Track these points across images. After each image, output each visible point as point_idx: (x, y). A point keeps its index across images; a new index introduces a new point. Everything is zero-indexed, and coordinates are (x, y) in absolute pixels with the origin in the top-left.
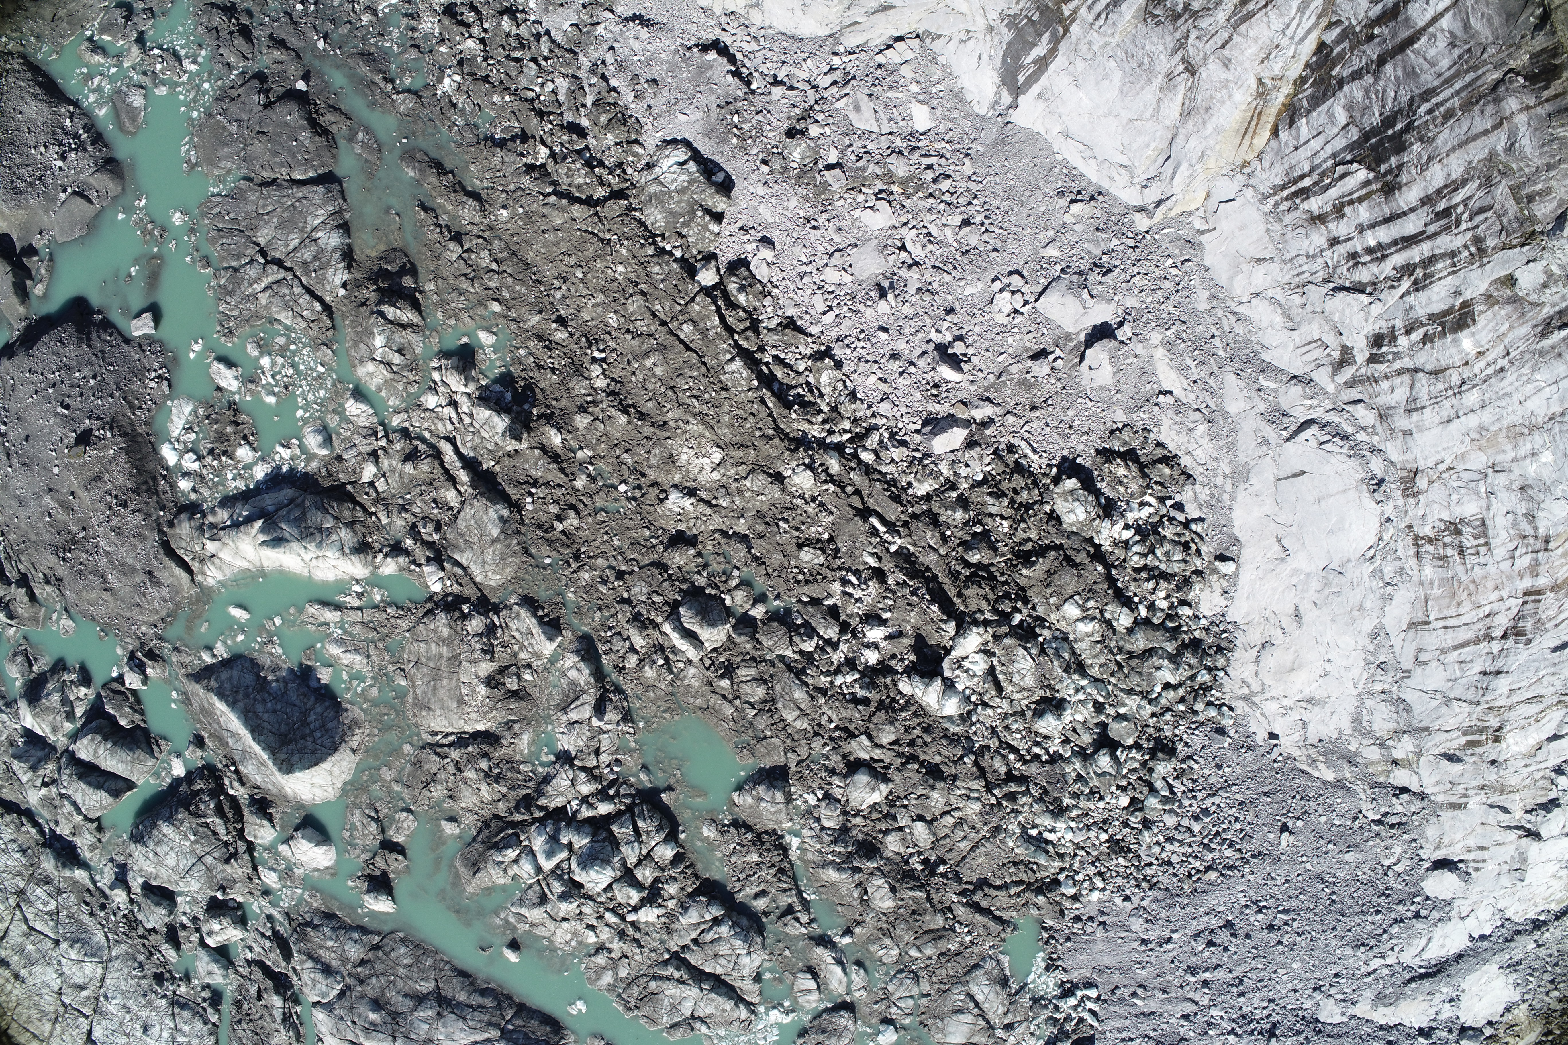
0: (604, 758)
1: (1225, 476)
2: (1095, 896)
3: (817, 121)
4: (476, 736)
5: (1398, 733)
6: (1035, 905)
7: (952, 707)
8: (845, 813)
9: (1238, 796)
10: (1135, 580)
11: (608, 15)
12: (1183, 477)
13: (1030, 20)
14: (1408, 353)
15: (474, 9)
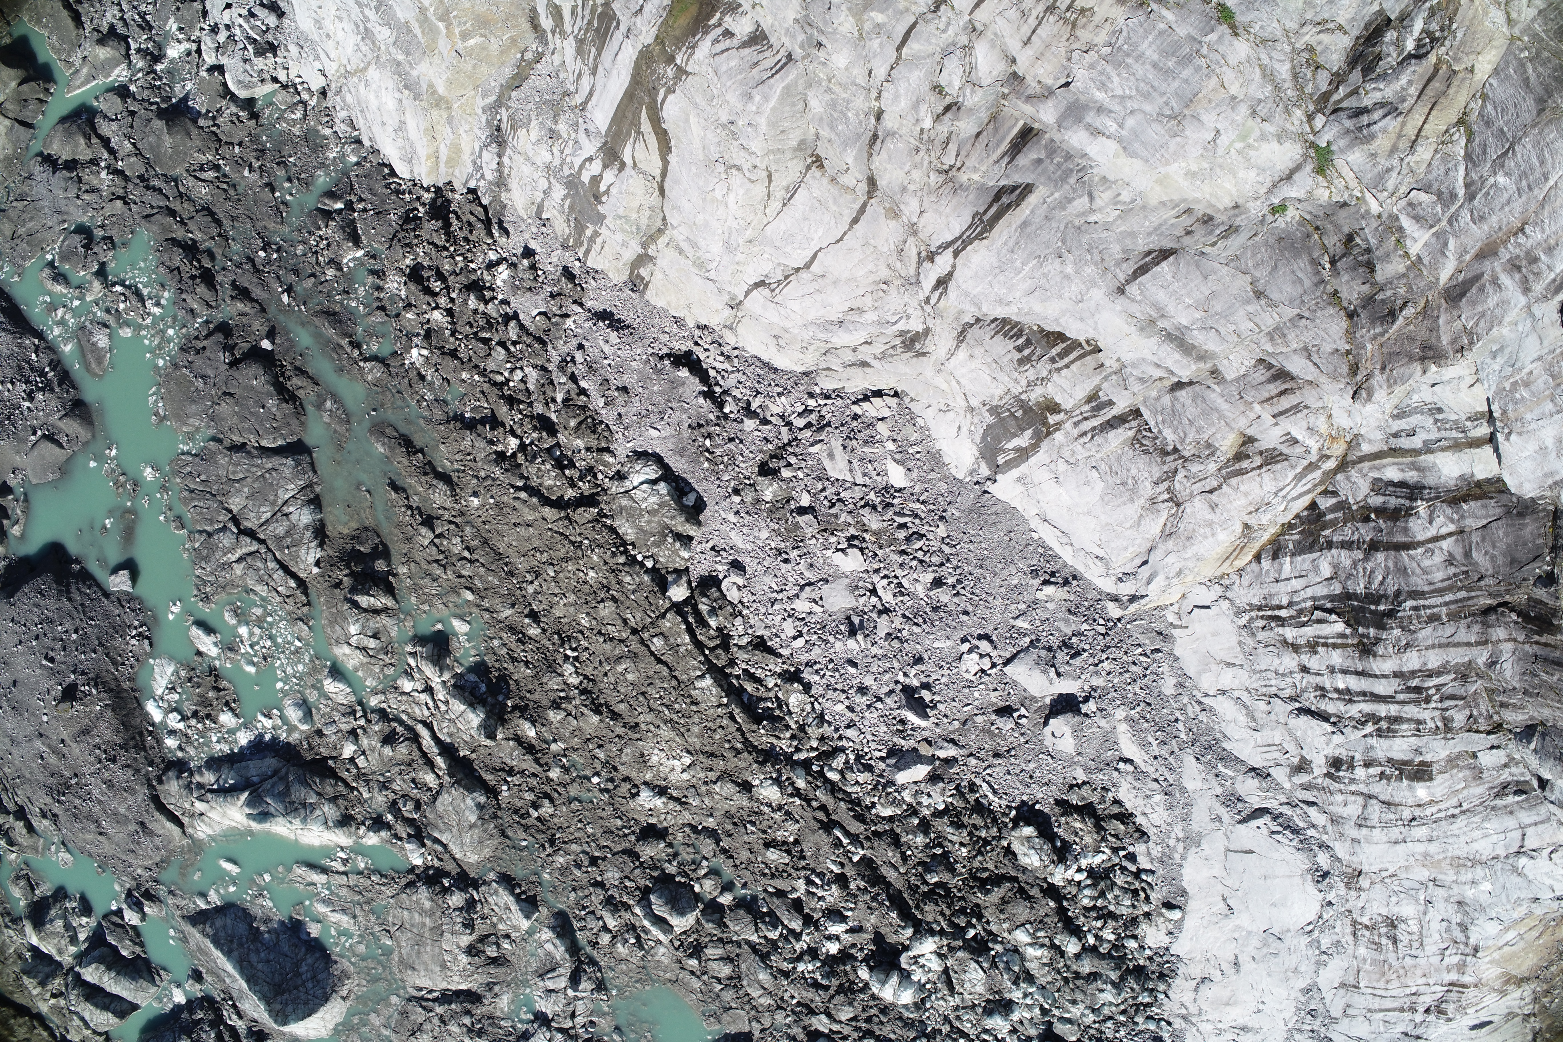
0: (579, 1020)
1: (1178, 840)
3: (789, 465)
4: (458, 993)
10: (1085, 917)
11: (578, 309)
12: (1137, 835)
13: (1012, 414)
14: (1364, 782)
15: (441, 276)
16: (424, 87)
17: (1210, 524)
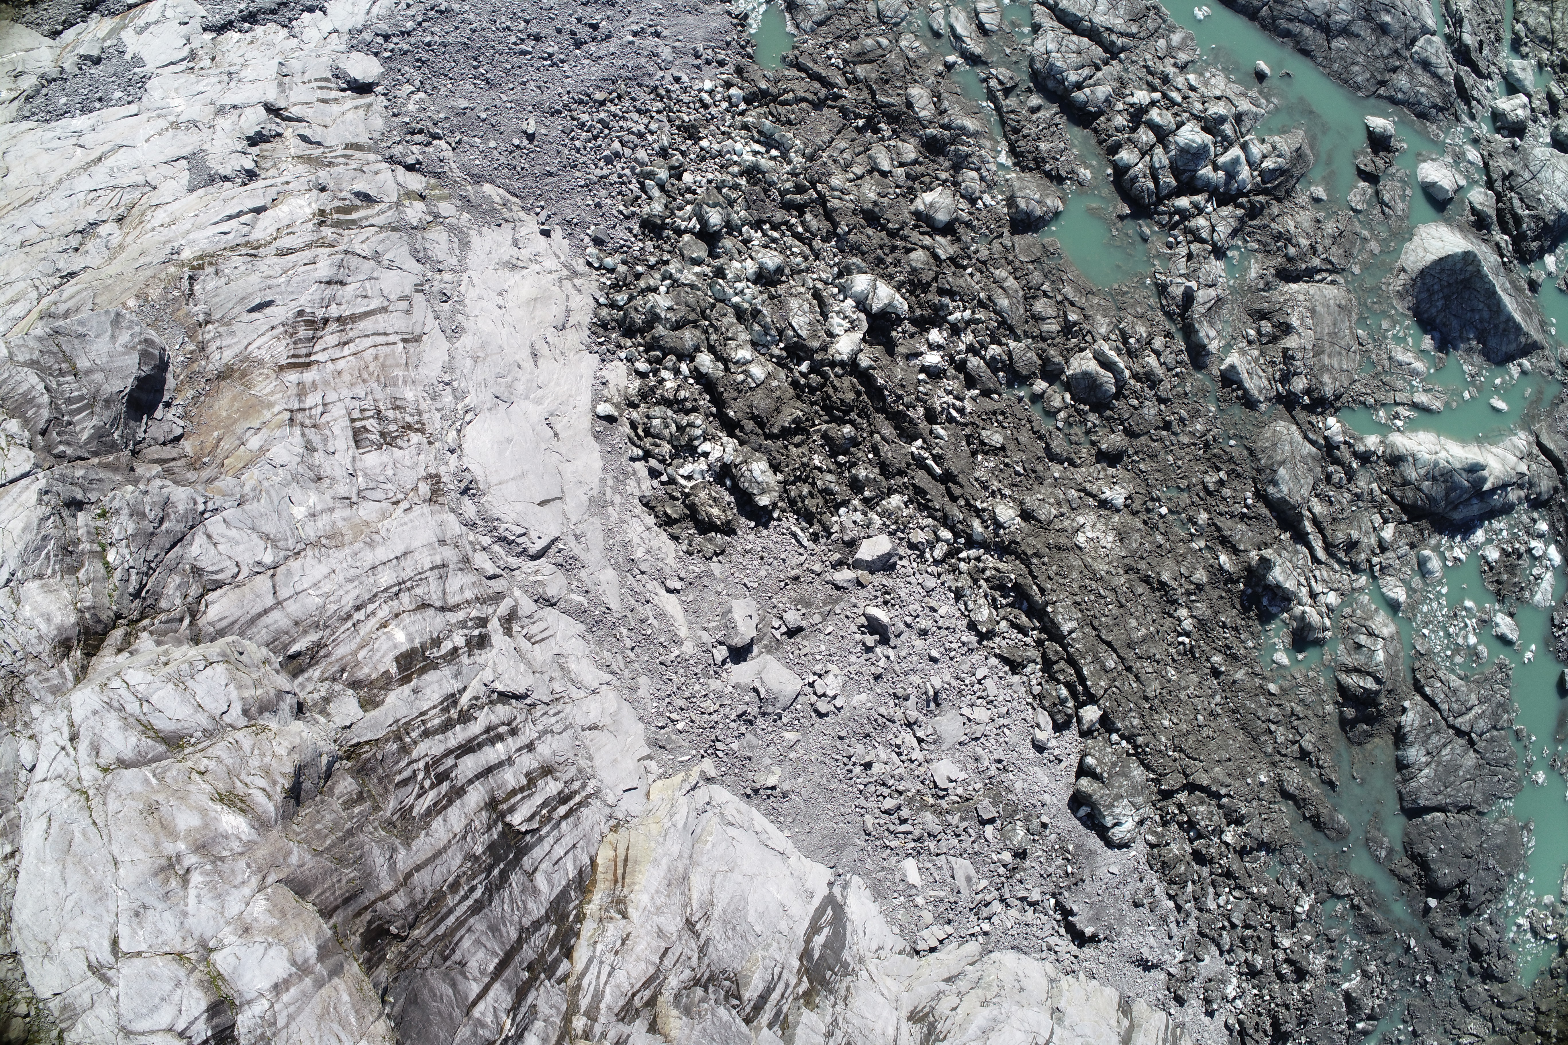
0: (1183, 251)
2: (708, 85)
3: (1004, 866)
4: (1296, 279)
5: (423, 227)
6: (768, 80)
7: (861, 282)
8: (956, 184)
9: (578, 174)
10: (695, 400)
11: (1172, 971)
12: (653, 503)
13: (833, 972)
14: (453, 628)
15: (1280, 977)
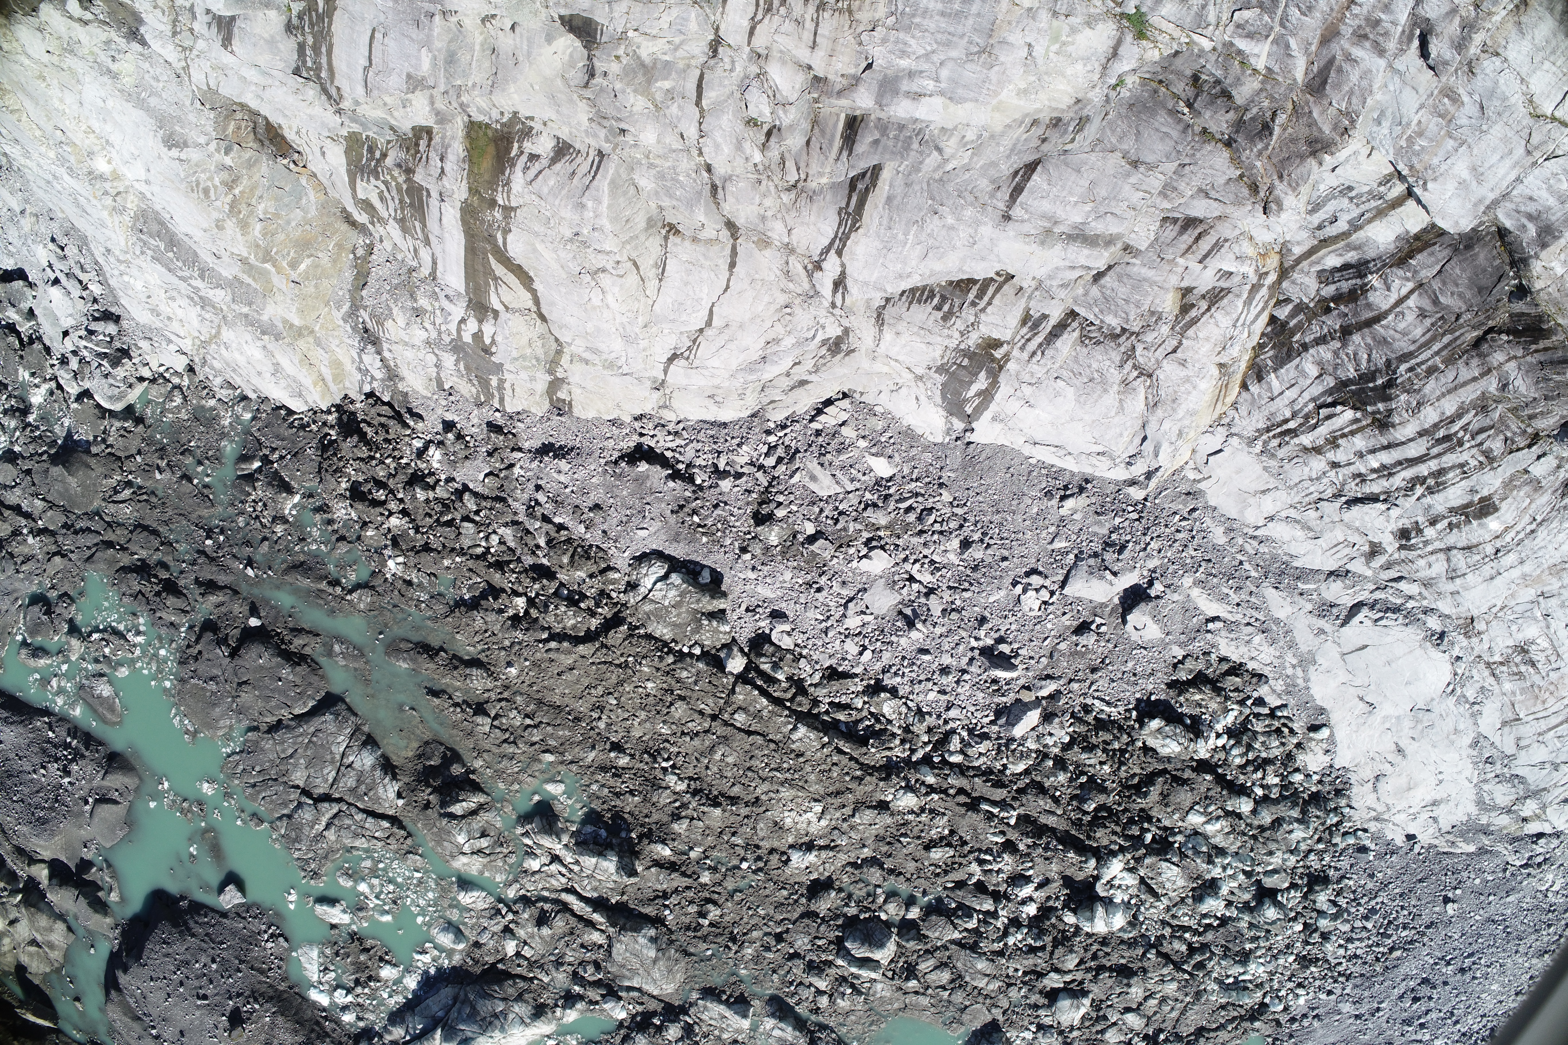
1: (1294, 667)
2: (1302, 1000)
3: (780, 504)
5: (1520, 800)
6: (1253, 1030)
8: (1061, 1033)
9: (1397, 891)
10: (1243, 773)
11: (519, 455)
12: (1255, 680)
13: (960, 365)
14: (1437, 539)
15: (380, 484)
16: (280, 325)
17: (1187, 379)
